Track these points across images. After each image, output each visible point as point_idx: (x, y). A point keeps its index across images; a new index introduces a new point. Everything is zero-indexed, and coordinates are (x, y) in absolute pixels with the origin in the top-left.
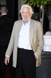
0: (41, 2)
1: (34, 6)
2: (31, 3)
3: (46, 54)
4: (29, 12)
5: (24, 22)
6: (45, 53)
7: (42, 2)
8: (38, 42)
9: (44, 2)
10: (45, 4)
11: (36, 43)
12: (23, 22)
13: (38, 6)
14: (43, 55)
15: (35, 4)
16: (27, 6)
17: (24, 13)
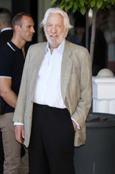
0: (89, 3)
1: (74, 11)
2: (68, 4)
3: (98, 120)
4: (62, 25)
5: (50, 47)
6: (96, 117)
7: (92, 4)
8: (81, 91)
9: (96, 4)
10: (99, 7)
11: (76, 94)
12: (47, 47)
13: (83, 12)
14: (92, 121)
15: (76, 7)
16: (58, 11)
17: (51, 25)
